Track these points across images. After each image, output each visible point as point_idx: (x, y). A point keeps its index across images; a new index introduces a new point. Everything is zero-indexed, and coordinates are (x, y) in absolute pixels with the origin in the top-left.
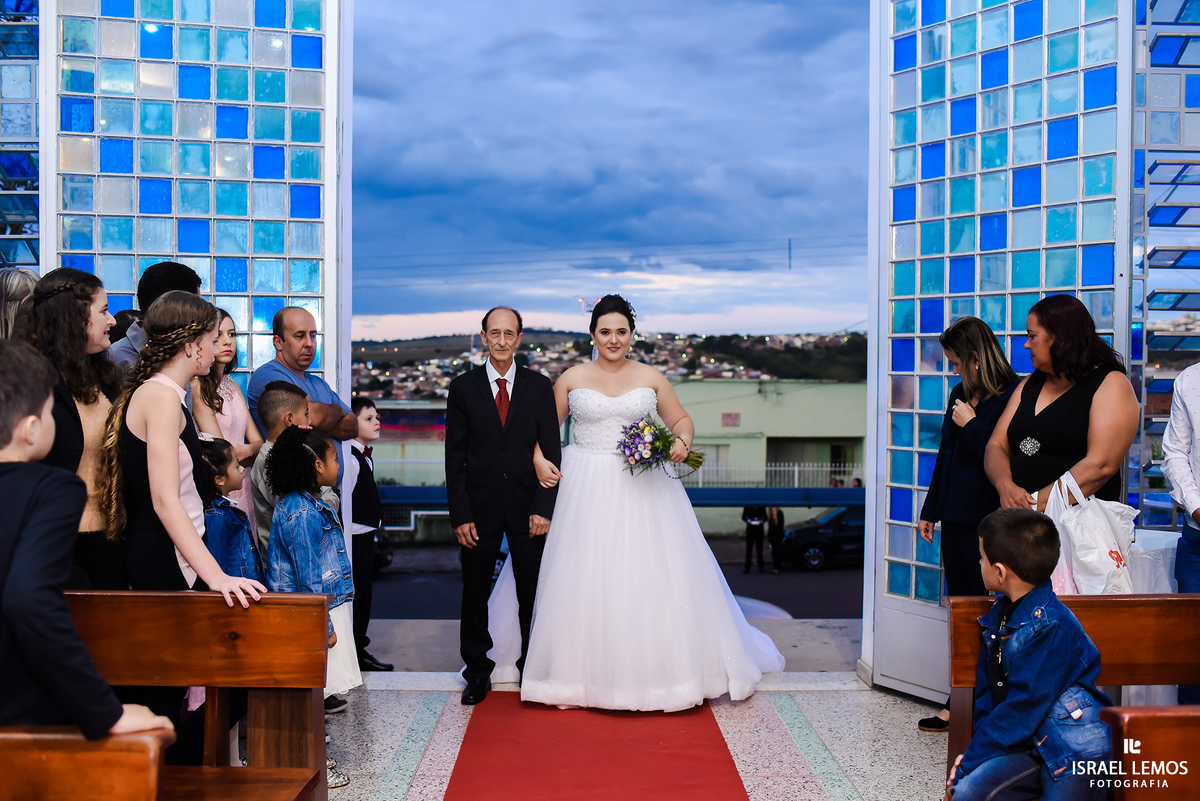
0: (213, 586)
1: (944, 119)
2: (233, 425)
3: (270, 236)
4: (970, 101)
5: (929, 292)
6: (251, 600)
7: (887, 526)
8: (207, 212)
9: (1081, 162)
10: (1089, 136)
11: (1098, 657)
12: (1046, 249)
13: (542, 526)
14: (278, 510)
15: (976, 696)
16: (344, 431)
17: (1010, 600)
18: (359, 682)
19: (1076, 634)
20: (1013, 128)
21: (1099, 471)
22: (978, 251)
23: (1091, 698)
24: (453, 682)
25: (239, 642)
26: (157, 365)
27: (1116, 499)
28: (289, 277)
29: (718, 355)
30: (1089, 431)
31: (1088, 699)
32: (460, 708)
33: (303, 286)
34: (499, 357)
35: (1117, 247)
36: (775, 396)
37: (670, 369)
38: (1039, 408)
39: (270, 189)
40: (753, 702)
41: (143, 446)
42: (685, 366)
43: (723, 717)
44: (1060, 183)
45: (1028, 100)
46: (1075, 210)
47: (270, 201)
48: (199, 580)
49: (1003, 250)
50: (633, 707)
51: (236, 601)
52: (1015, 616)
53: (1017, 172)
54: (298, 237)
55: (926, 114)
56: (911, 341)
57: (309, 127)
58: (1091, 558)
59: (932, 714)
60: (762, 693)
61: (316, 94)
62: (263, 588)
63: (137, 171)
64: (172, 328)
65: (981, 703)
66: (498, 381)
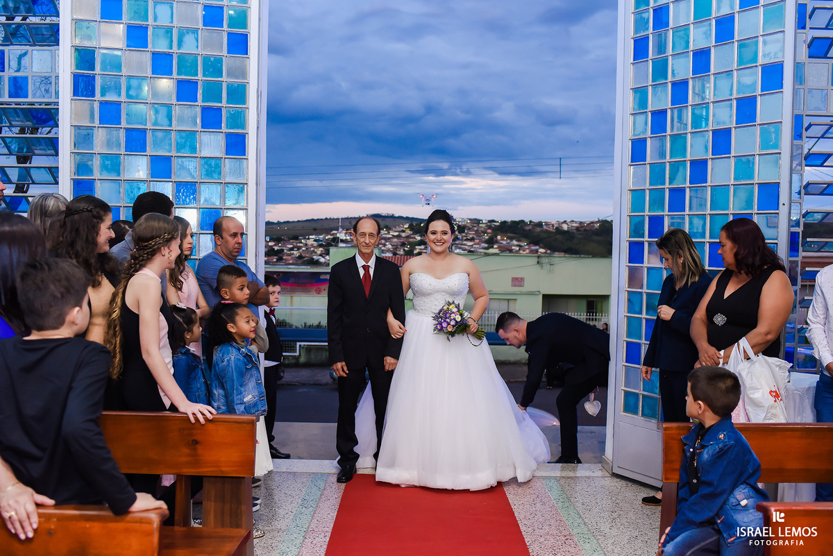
0: (182, 409)
1: (667, 94)
2: (189, 296)
3: (212, 167)
4: (685, 83)
5: (654, 212)
6: (206, 419)
7: (624, 367)
8: (170, 152)
9: (758, 126)
10: (764, 109)
11: (759, 466)
12: (734, 185)
13: (393, 364)
14: (216, 355)
15: (678, 489)
16: (260, 299)
17: (704, 427)
18: (271, 468)
19: (745, 450)
20: (713, 102)
21: (765, 337)
22: (688, 184)
23: (754, 492)
24: (330, 467)
25: (198, 446)
26: (143, 263)
27: (777, 356)
28: (225, 195)
29: (509, 235)
30: (759, 310)
31: (752, 493)
32: (336, 485)
33: (234, 202)
34: (365, 250)
35: (781, 185)
36: (549, 266)
37: (475, 244)
38: (727, 295)
39: (212, 136)
40: (532, 484)
41: (137, 317)
42: (486, 242)
43: (511, 494)
44: (744, 141)
45: (723, 83)
46: (754, 159)
47: (212, 144)
48: (172, 404)
49: (705, 185)
50: (449, 487)
51: (197, 419)
52: (706, 437)
53: (715, 132)
54: (230, 169)
55: (654, 91)
56: (642, 243)
57: (238, 94)
58: (756, 395)
59: (651, 493)
60: (538, 478)
61: (243, 73)
62: (213, 411)
63: (124, 124)
64: (152, 238)
65: (682, 493)
66: (364, 267)
